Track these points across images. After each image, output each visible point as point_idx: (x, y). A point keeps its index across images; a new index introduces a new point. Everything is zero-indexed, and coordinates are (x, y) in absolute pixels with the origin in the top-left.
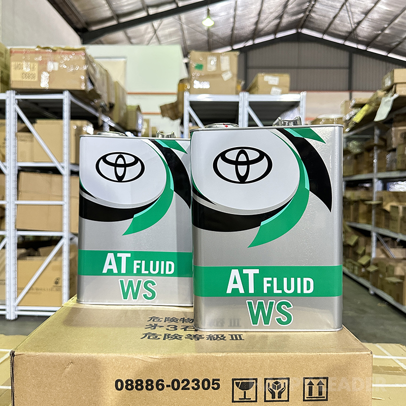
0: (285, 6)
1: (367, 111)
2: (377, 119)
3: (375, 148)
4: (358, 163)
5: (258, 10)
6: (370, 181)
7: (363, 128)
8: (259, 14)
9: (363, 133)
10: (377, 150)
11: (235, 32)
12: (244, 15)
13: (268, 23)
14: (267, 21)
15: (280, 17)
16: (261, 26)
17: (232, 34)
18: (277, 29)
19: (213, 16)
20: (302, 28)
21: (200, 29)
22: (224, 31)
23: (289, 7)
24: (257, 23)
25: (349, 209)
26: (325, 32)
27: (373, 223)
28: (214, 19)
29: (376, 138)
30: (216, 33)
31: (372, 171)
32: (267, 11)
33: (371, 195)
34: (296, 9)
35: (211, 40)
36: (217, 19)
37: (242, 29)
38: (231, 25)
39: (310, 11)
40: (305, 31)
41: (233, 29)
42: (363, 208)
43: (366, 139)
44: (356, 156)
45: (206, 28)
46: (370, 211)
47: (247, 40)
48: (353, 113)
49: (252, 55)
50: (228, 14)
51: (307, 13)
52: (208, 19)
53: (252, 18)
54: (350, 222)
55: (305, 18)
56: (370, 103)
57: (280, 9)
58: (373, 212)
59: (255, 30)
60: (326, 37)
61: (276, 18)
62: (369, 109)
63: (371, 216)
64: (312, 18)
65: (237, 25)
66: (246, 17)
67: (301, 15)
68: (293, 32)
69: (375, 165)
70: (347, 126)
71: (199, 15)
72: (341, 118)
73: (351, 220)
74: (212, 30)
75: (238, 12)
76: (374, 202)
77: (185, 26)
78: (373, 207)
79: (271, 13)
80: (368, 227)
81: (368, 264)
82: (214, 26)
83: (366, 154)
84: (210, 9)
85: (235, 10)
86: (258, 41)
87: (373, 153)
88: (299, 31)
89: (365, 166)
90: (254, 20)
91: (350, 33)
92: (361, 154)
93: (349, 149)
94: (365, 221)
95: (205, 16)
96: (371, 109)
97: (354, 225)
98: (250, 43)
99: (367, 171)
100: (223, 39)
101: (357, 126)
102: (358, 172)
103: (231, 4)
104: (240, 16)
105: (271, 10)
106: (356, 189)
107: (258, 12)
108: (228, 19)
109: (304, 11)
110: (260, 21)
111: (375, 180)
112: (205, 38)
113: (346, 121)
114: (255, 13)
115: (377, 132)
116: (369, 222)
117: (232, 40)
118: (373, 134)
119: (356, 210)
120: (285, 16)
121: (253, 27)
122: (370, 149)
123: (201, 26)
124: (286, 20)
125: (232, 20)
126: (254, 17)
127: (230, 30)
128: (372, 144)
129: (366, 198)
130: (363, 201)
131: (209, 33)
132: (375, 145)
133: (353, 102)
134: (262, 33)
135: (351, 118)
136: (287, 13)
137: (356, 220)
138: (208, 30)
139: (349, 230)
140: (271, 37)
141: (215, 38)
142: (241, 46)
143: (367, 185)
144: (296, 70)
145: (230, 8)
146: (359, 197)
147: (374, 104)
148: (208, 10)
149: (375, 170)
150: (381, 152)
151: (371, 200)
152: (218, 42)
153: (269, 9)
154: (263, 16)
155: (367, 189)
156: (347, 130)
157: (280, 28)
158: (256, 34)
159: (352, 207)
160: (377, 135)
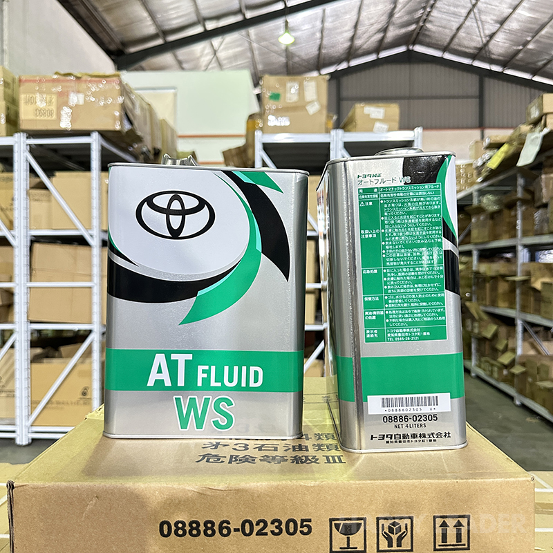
0: (391, 15)
1: (506, 152)
2: (520, 163)
3: (518, 203)
4: (495, 225)
5: (354, 21)
6: (513, 249)
7: (501, 177)
8: (356, 27)
9: (501, 183)
10: (521, 206)
11: (323, 51)
12: (335, 28)
13: (367, 38)
14: (366, 36)
15: (385, 30)
16: (358, 42)
17: (319, 54)
18: (380, 47)
19: (293, 30)
20: (414, 44)
21: (276, 48)
22: (308, 51)
23: (397, 16)
24: (352, 39)
25: (484, 288)
26: (445, 49)
27: (518, 306)
28: (294, 34)
29: (519, 189)
30: (298, 53)
31: (514, 236)
32: (366, 22)
33: (514, 269)
34: (405, 18)
35: (291, 62)
36: (298, 34)
37: (333, 47)
38: (318, 42)
39: (425, 21)
40: (418, 48)
41: (320, 49)
42: (503, 287)
43: (506, 193)
44: (493, 216)
45: (283, 47)
46: (513, 291)
47: (339, 62)
48: (486, 156)
49: (347, 81)
50: (313, 27)
51: (421, 24)
52: (287, 34)
53: (346, 31)
54: (485, 306)
55: (417, 30)
56: (510, 142)
57: (384, 18)
58: (518, 291)
59: (350, 48)
60: (448, 56)
61: (379, 31)
62: (509, 150)
63: (515, 298)
64: (427, 30)
65: (325, 42)
66: (338, 31)
67: (413, 27)
68: (402, 49)
69: (519, 227)
70: (479, 174)
71: (274, 30)
72: (471, 165)
73: (488, 303)
74: (292, 49)
75: (327, 25)
76: (519, 278)
77: (255, 45)
78: (517, 285)
79: (372, 24)
80: (511, 313)
81: (512, 364)
82: (294, 44)
83: (506, 212)
84: (288, 21)
85: (323, 22)
86: (354, 63)
87: (516, 210)
88: (411, 47)
89: (505, 228)
90: (349, 34)
91: (480, 49)
92: (499, 212)
93: (483, 205)
94: (506, 304)
95: (282, 31)
96: (512, 150)
97: (491, 310)
98: (344, 66)
99: (507, 236)
100: (307, 61)
101: (493, 173)
102: (496, 237)
103: (316, 13)
104: (330, 29)
105: (372, 21)
106: (493, 261)
107: (353, 24)
108: (314, 34)
109: (417, 21)
110: (357, 36)
111: (520, 248)
112: (283, 60)
113: (477, 168)
114: (351, 24)
115: (521, 181)
116: (512, 306)
117: (319, 63)
118: (515, 185)
119: (494, 289)
120: (391, 28)
121: (347, 45)
122: (511, 206)
123: (277, 44)
124: (392, 33)
125: (318, 35)
126: (349, 30)
127: (317, 49)
128: (514, 198)
129: (507, 273)
130: (503, 277)
131: (288, 53)
132: (519, 199)
133: (487, 141)
134: (360, 51)
135: (484, 163)
136: (394, 24)
137: (494, 303)
138: (287, 50)
139: (485, 317)
140: (372, 57)
141: (296, 59)
142: (332, 69)
143: (509, 255)
144: (406, 101)
145: (316, 19)
146: (498, 271)
147: (515, 143)
148: (287, 22)
149: (519, 233)
150: (527, 209)
151: (515, 275)
152: (300, 65)
153: (369, 19)
154: (361, 29)
155: (508, 260)
156: (480, 180)
157: (384, 45)
158: (351, 53)
159: (488, 285)
160: (520, 185)
